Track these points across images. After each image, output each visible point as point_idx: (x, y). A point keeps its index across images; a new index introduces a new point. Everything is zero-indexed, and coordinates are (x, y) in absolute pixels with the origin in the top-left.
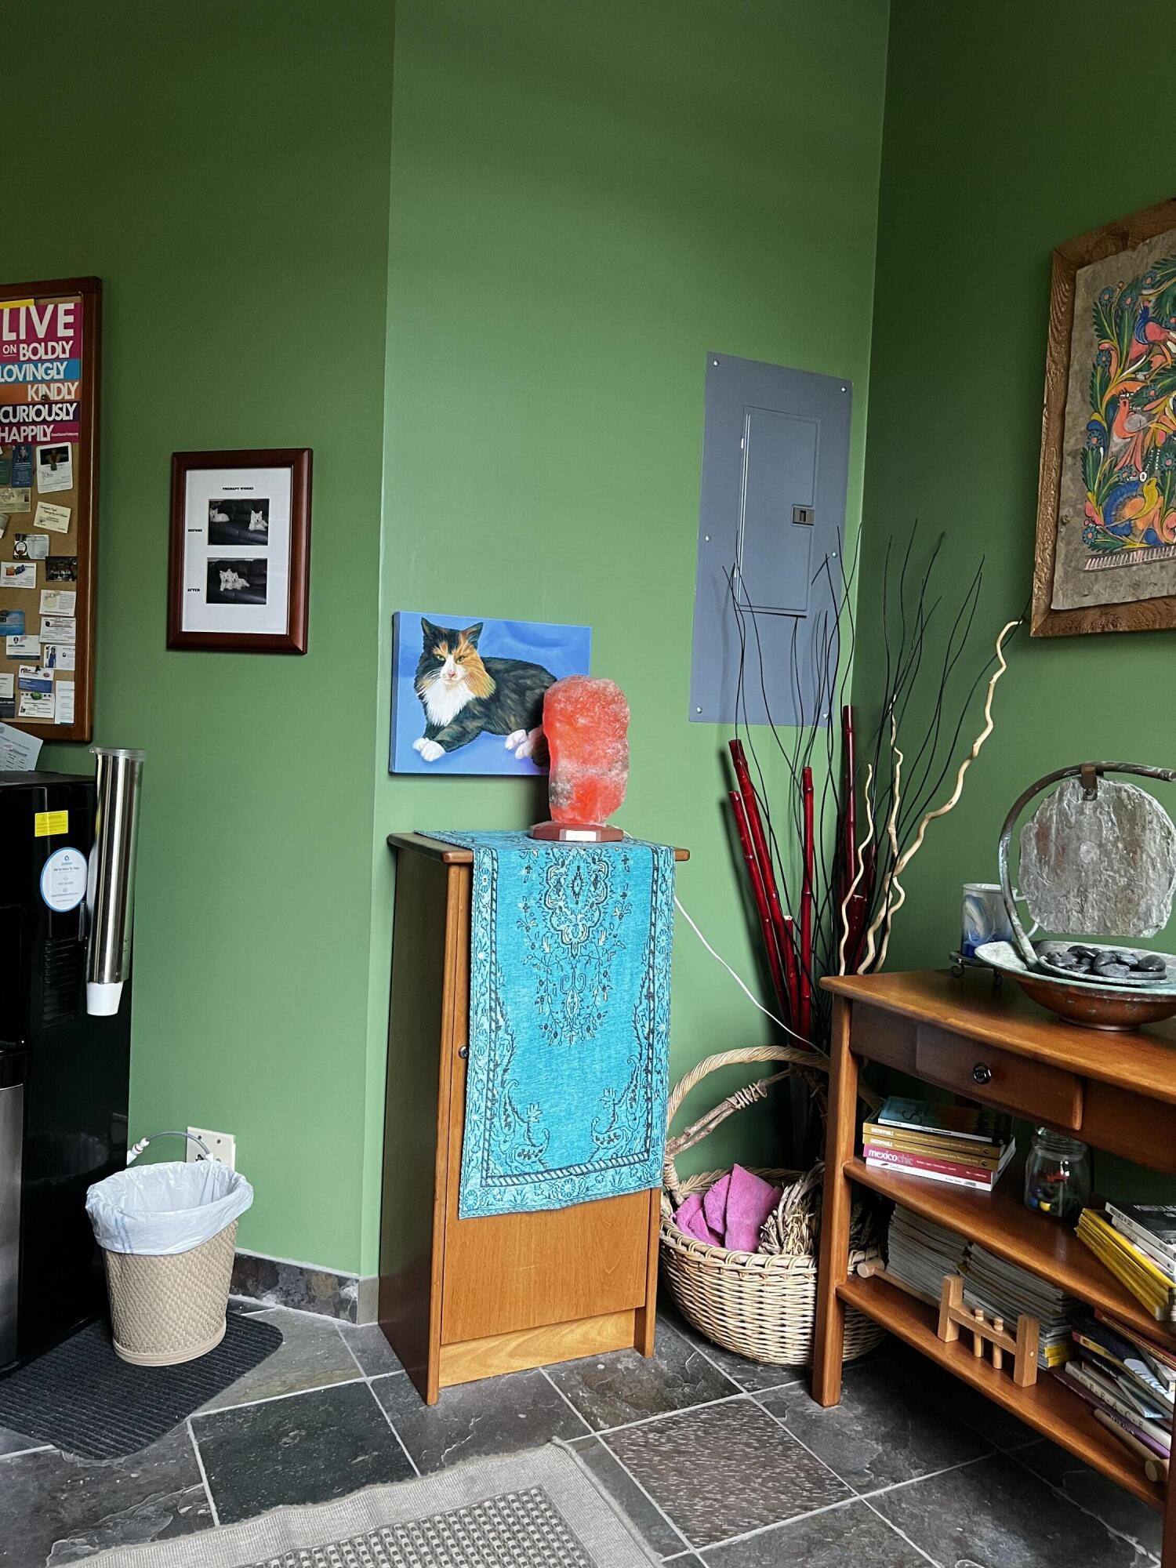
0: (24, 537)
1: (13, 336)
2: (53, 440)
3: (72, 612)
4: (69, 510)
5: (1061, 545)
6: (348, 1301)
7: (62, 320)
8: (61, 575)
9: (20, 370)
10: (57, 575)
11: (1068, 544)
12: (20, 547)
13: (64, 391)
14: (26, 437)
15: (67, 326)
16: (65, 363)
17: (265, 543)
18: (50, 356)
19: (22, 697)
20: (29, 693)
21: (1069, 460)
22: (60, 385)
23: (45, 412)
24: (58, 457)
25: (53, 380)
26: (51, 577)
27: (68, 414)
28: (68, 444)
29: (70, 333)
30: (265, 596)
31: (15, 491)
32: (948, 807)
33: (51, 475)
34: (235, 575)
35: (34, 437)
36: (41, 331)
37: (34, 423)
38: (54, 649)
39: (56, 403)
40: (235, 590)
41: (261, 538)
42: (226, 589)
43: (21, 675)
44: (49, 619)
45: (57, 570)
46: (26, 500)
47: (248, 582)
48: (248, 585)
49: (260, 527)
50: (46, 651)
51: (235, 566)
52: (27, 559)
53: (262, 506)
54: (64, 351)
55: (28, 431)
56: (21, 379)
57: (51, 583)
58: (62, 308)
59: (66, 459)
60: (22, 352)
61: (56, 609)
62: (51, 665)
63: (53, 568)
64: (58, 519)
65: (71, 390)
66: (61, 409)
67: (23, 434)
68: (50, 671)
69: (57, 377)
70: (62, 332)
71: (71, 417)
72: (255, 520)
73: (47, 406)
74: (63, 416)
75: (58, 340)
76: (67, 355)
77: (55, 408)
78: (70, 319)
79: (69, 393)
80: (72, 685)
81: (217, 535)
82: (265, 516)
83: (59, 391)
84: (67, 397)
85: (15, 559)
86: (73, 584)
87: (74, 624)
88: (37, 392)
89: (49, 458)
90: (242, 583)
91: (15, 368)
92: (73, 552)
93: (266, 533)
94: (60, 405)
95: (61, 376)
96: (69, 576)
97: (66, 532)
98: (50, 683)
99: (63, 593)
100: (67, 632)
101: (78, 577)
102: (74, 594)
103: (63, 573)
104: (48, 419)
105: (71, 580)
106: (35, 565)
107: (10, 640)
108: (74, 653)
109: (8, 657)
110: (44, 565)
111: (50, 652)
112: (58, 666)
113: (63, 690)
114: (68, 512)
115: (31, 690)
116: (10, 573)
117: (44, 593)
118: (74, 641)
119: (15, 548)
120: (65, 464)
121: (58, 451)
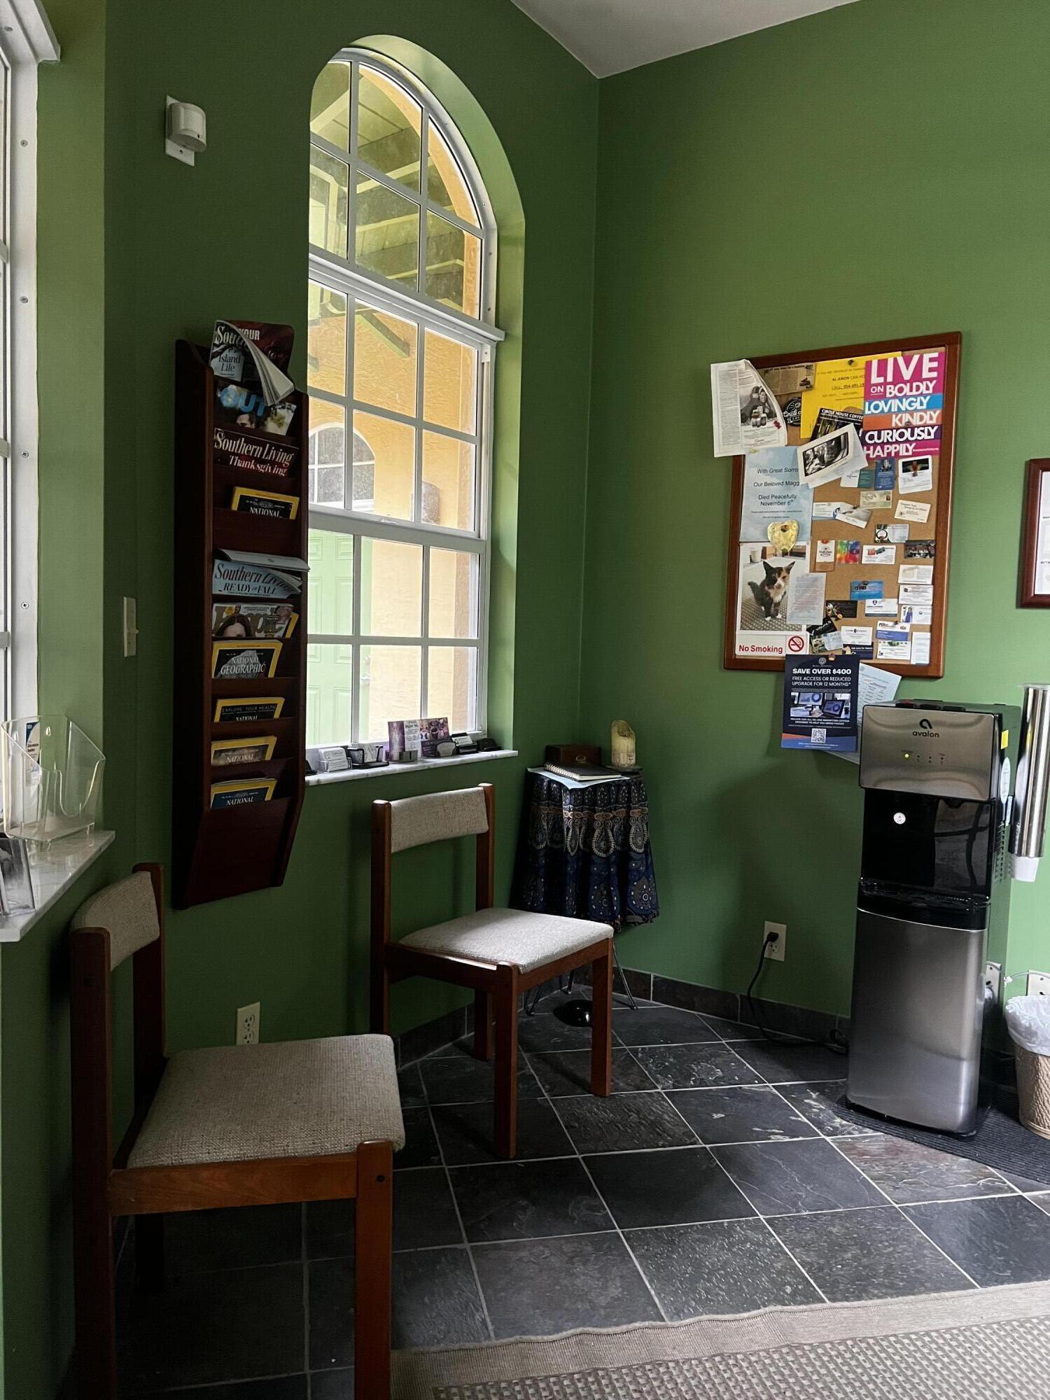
0: (885, 527)
1: (881, 380)
3: (929, 581)
4: (929, 505)
7: (927, 365)
8: (919, 554)
9: (886, 405)
10: (915, 554)
12: (881, 533)
13: (926, 417)
14: (889, 454)
15: (931, 370)
16: (928, 397)
18: (914, 392)
19: (880, 645)
20: (887, 641)
22: (923, 413)
23: (907, 434)
25: (916, 410)
26: (911, 555)
27: (929, 434)
29: (935, 374)
31: (877, 493)
35: (897, 453)
36: (907, 374)
37: (897, 442)
38: (911, 609)
39: (918, 427)
43: (879, 628)
44: (907, 587)
45: (915, 550)
46: (888, 499)
50: (903, 610)
52: (888, 542)
54: (928, 388)
55: (892, 449)
56: (886, 410)
57: (909, 559)
58: (927, 357)
60: (888, 391)
61: (914, 579)
62: (908, 620)
63: (910, 549)
64: (922, 513)
65: (934, 416)
66: (923, 431)
67: (886, 451)
68: (907, 626)
69: (919, 408)
70: (926, 374)
71: (932, 437)
73: (909, 430)
74: (925, 436)
75: (922, 381)
76: (931, 391)
77: (917, 431)
78: (935, 364)
79: (931, 418)
80: (928, 635)
83: (921, 418)
84: (929, 422)
85: (876, 542)
86: (930, 560)
87: (930, 590)
88: (900, 420)
91: (882, 404)
92: (931, 536)
94: (922, 429)
95: (925, 407)
96: (927, 554)
97: (925, 521)
98: (907, 633)
99: (921, 567)
100: (924, 596)
101: (935, 555)
102: (932, 567)
103: (921, 552)
104: (911, 439)
105: (928, 557)
106: (894, 547)
107: (869, 602)
108: (930, 611)
109: (867, 615)
110: (903, 546)
111: (907, 611)
112: (914, 621)
113: (919, 639)
114: (928, 507)
115: (888, 639)
116: (871, 553)
117: (902, 567)
118: (931, 603)
119: (876, 535)
120: (925, 471)
121: (919, 462)
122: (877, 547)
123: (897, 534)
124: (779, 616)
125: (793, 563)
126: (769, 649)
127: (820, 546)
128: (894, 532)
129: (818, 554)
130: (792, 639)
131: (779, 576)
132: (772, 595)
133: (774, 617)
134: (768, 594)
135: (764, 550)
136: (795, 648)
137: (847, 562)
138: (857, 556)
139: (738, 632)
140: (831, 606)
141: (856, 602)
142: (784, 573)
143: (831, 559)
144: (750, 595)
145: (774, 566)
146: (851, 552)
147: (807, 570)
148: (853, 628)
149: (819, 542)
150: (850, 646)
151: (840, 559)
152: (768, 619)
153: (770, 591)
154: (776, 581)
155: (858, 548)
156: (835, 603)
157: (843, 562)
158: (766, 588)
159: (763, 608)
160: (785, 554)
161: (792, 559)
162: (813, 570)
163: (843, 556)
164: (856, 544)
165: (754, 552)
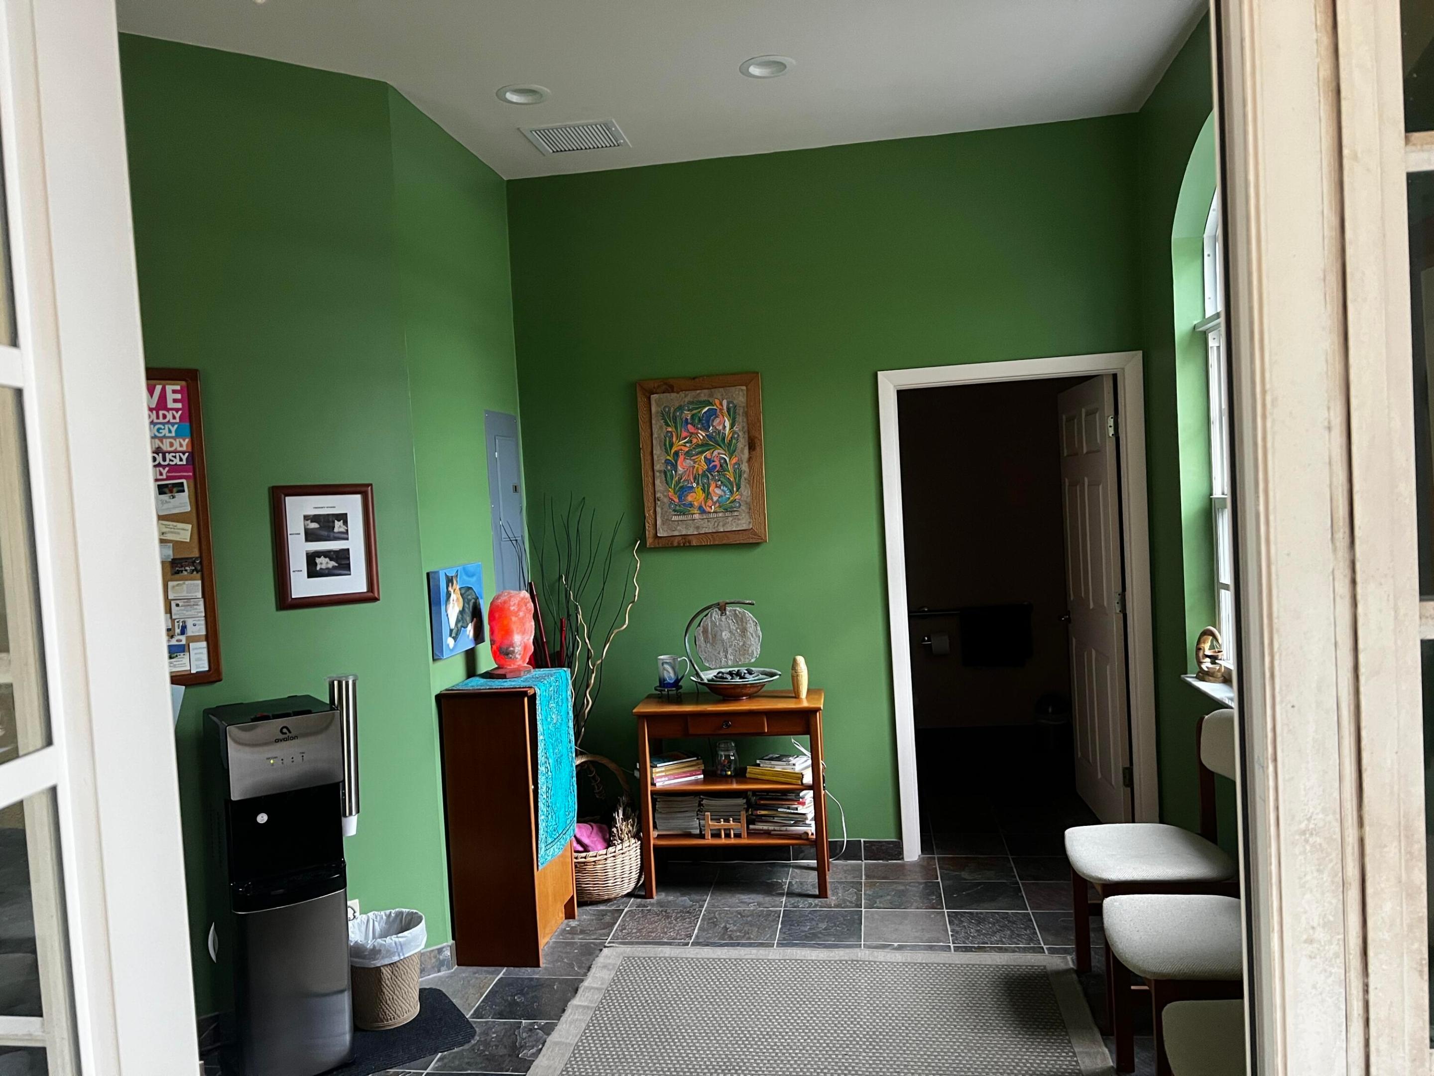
2: (168, 478)
3: (200, 595)
4: (191, 526)
5: (658, 510)
6: (444, 960)
7: (170, 396)
8: (186, 570)
10: (182, 571)
11: (662, 509)
13: (176, 444)
15: (175, 401)
16: (176, 426)
18: (161, 420)
21: (657, 474)
22: (172, 440)
23: (159, 458)
24: (175, 490)
25: (165, 437)
26: (178, 572)
27: (181, 460)
28: (184, 481)
29: (179, 405)
30: (349, 569)
32: (625, 626)
33: (170, 502)
34: (327, 560)
38: (184, 622)
39: (169, 453)
40: (327, 569)
41: (344, 536)
42: (321, 569)
44: (178, 602)
45: (182, 567)
47: (337, 563)
48: (337, 565)
49: (343, 529)
50: (176, 624)
51: (326, 554)
53: (343, 518)
54: (174, 418)
57: (177, 576)
58: (169, 388)
59: (183, 491)
61: (184, 594)
62: (183, 632)
63: (177, 565)
64: (184, 533)
65: (184, 444)
66: (175, 457)
68: (183, 638)
69: (168, 435)
70: (170, 404)
71: (184, 462)
72: (338, 526)
73: (160, 455)
74: (177, 461)
75: (168, 410)
76: (178, 420)
77: (168, 456)
78: (179, 396)
79: (181, 445)
80: (204, 644)
81: (310, 536)
82: (346, 523)
83: (171, 445)
84: (179, 449)
86: (198, 575)
87: (201, 603)
89: (166, 490)
90: (332, 564)
92: (195, 553)
93: (347, 532)
94: (174, 454)
95: (173, 434)
96: (193, 571)
97: (188, 540)
98: (184, 645)
99: (187, 582)
100: (196, 609)
101: (202, 570)
102: (200, 582)
103: (187, 568)
104: (162, 463)
105: (195, 573)
108: (203, 622)
110: (171, 565)
111: (181, 624)
112: (191, 631)
113: (196, 649)
114: (189, 527)
117: (171, 584)
118: (203, 614)
120: (182, 494)
121: (174, 485)
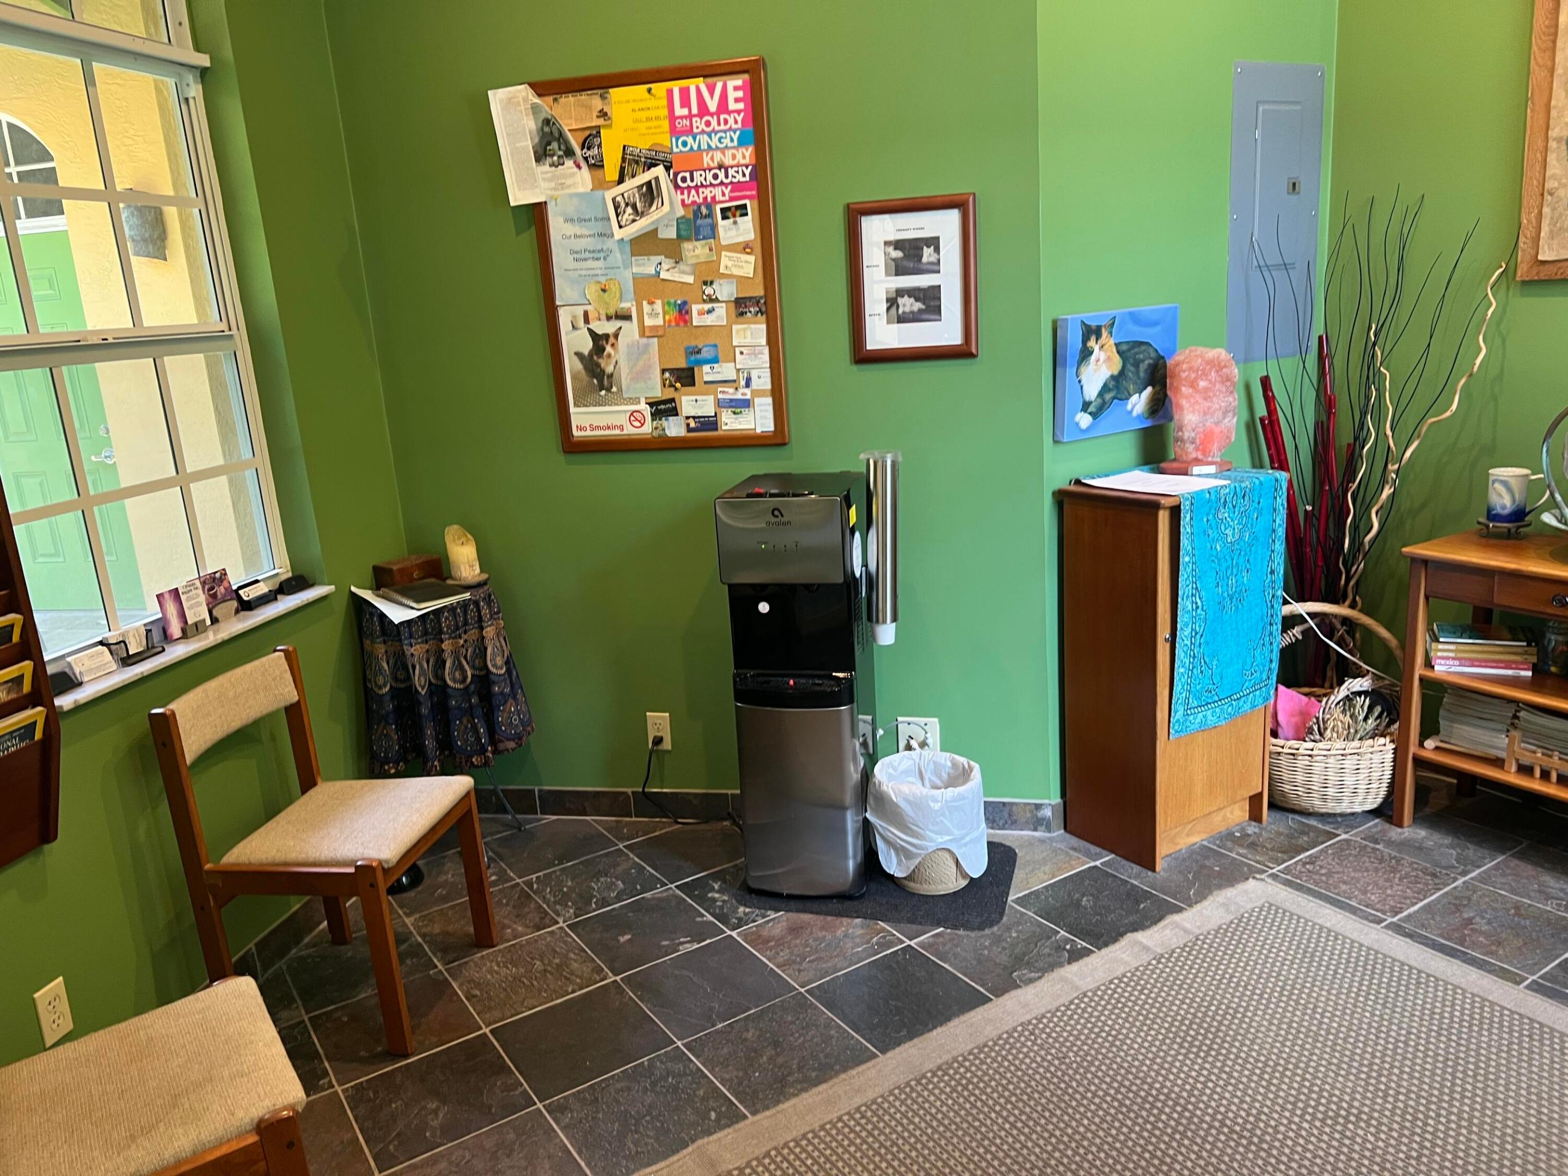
0: (712, 283)
1: (685, 112)
3: (763, 341)
4: (754, 257)
5: (1546, 210)
6: (1044, 819)
7: (732, 95)
8: (750, 312)
9: (695, 140)
10: (746, 313)
11: (1554, 209)
12: (708, 290)
13: (739, 156)
14: (705, 199)
15: (737, 100)
16: (738, 133)
17: (939, 272)
18: (722, 127)
19: (723, 414)
20: (730, 410)
21: (1553, 144)
22: (734, 151)
23: (721, 175)
25: (727, 148)
26: (742, 314)
27: (744, 175)
29: (741, 106)
30: (939, 313)
31: (698, 244)
32: (1448, 414)
34: (912, 300)
35: (714, 198)
36: (712, 105)
37: (711, 185)
38: (749, 373)
39: (732, 167)
40: (912, 312)
41: (934, 268)
42: (904, 313)
43: (720, 396)
44: (742, 349)
45: (746, 307)
46: (711, 250)
47: (924, 304)
48: (923, 307)
49: (933, 259)
50: (741, 374)
51: (913, 293)
52: (717, 300)
53: (934, 242)
54: (736, 122)
55: (707, 192)
56: (695, 147)
57: (741, 319)
58: (731, 85)
60: (695, 125)
61: (748, 341)
62: (748, 385)
63: (741, 306)
64: (747, 265)
65: (746, 155)
66: (737, 172)
67: (701, 196)
68: (748, 391)
69: (730, 145)
70: (732, 106)
71: (747, 178)
72: (928, 254)
74: (740, 178)
75: (729, 113)
76: (740, 125)
77: (731, 172)
78: (740, 94)
79: (744, 157)
80: (769, 400)
81: (892, 268)
82: (937, 250)
83: (734, 157)
84: (742, 162)
85: (704, 301)
86: (762, 318)
87: (766, 351)
88: (712, 159)
90: (918, 306)
91: (690, 140)
92: (760, 292)
93: (938, 262)
94: (736, 169)
95: (736, 143)
96: (758, 312)
97: (751, 276)
98: (748, 401)
99: (753, 326)
100: (761, 358)
101: (766, 312)
102: (764, 326)
103: (752, 309)
104: (726, 181)
105: (760, 315)
106: (724, 305)
107: (706, 368)
108: (769, 374)
109: (706, 383)
110: (733, 305)
111: (746, 375)
112: (755, 384)
113: (761, 405)
114: (752, 259)
115: (731, 407)
116: (701, 313)
117: (735, 327)
118: (768, 365)
119: (704, 292)
120: (745, 218)
121: (737, 207)
122: (707, 306)
123: (725, 291)
124: (614, 389)
125: (620, 328)
126: (609, 428)
127: (646, 308)
128: (721, 290)
129: (646, 317)
130: (632, 414)
131: (607, 343)
132: (602, 366)
133: (609, 390)
134: (598, 365)
135: (586, 314)
136: (638, 424)
137: (677, 325)
138: (687, 317)
139: (572, 409)
140: (667, 375)
141: (693, 369)
142: (612, 340)
143: (659, 321)
144: (579, 366)
145: (600, 332)
146: (680, 311)
147: (637, 336)
148: (694, 398)
149: (645, 303)
150: (694, 418)
151: (670, 321)
152: (603, 393)
153: (600, 361)
154: (604, 349)
155: (686, 307)
156: (671, 371)
157: (673, 324)
158: (595, 358)
159: (595, 381)
160: (609, 318)
161: (619, 323)
162: (642, 333)
163: (672, 318)
164: (685, 303)
165: (575, 317)
